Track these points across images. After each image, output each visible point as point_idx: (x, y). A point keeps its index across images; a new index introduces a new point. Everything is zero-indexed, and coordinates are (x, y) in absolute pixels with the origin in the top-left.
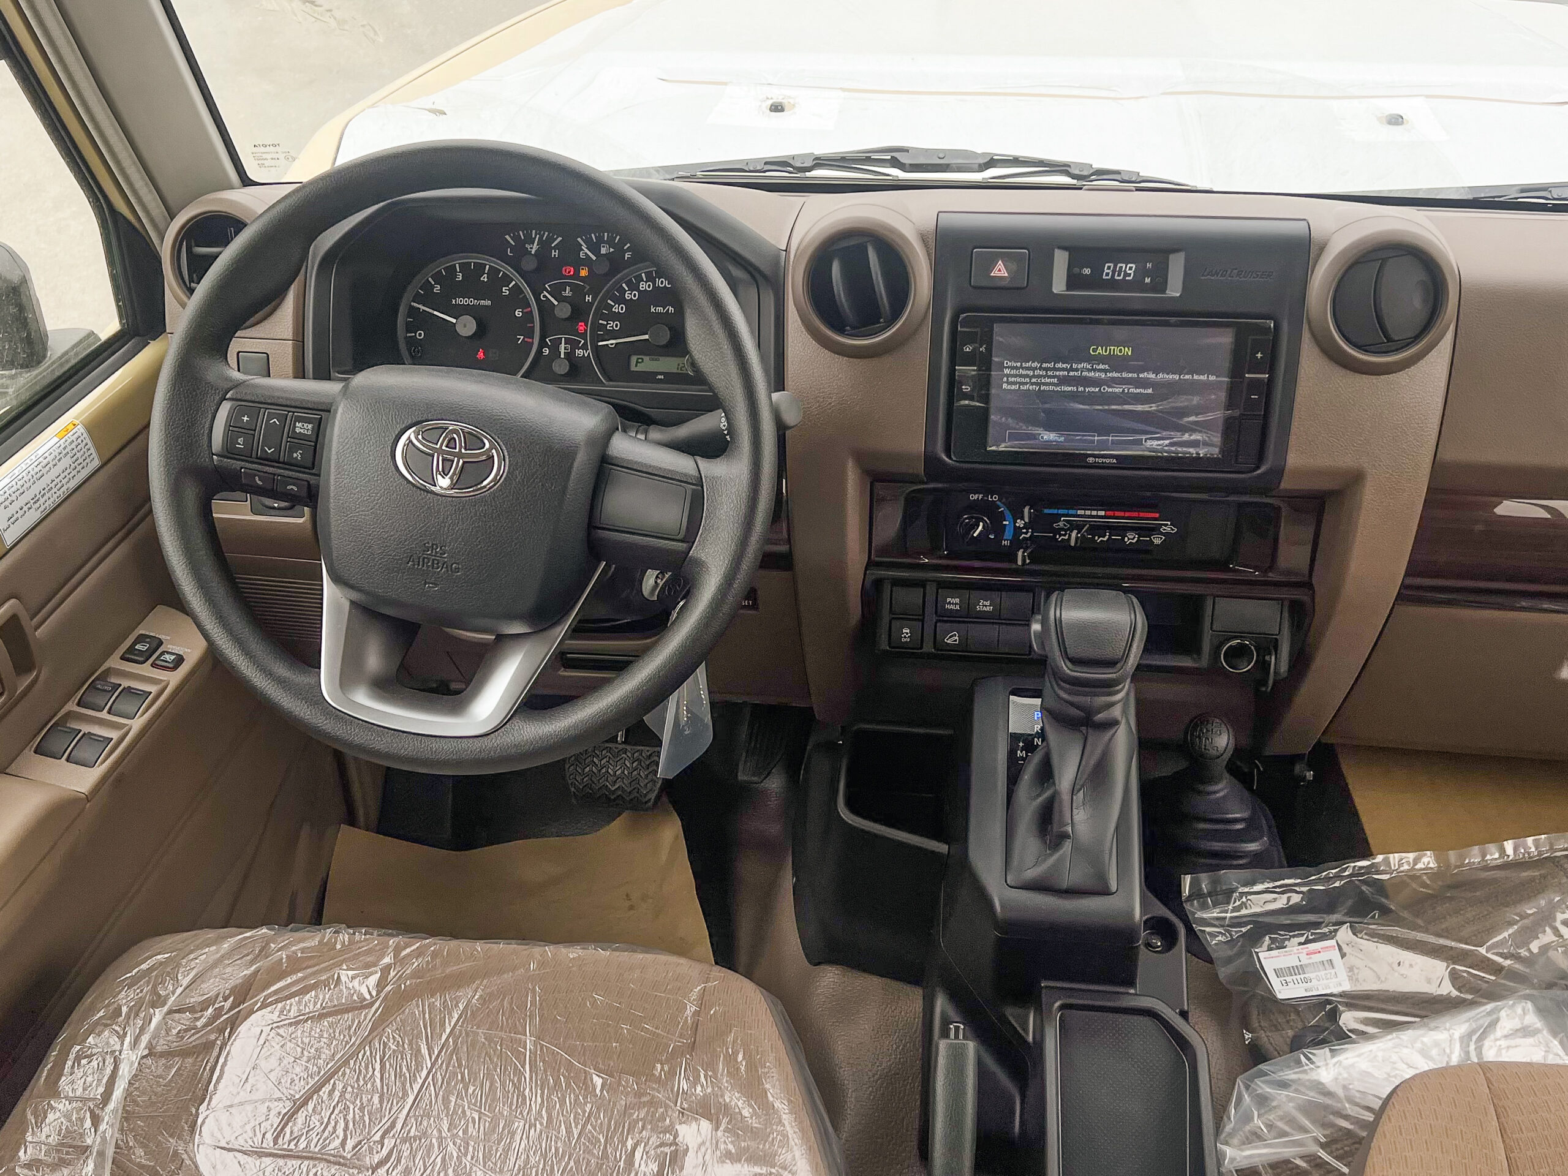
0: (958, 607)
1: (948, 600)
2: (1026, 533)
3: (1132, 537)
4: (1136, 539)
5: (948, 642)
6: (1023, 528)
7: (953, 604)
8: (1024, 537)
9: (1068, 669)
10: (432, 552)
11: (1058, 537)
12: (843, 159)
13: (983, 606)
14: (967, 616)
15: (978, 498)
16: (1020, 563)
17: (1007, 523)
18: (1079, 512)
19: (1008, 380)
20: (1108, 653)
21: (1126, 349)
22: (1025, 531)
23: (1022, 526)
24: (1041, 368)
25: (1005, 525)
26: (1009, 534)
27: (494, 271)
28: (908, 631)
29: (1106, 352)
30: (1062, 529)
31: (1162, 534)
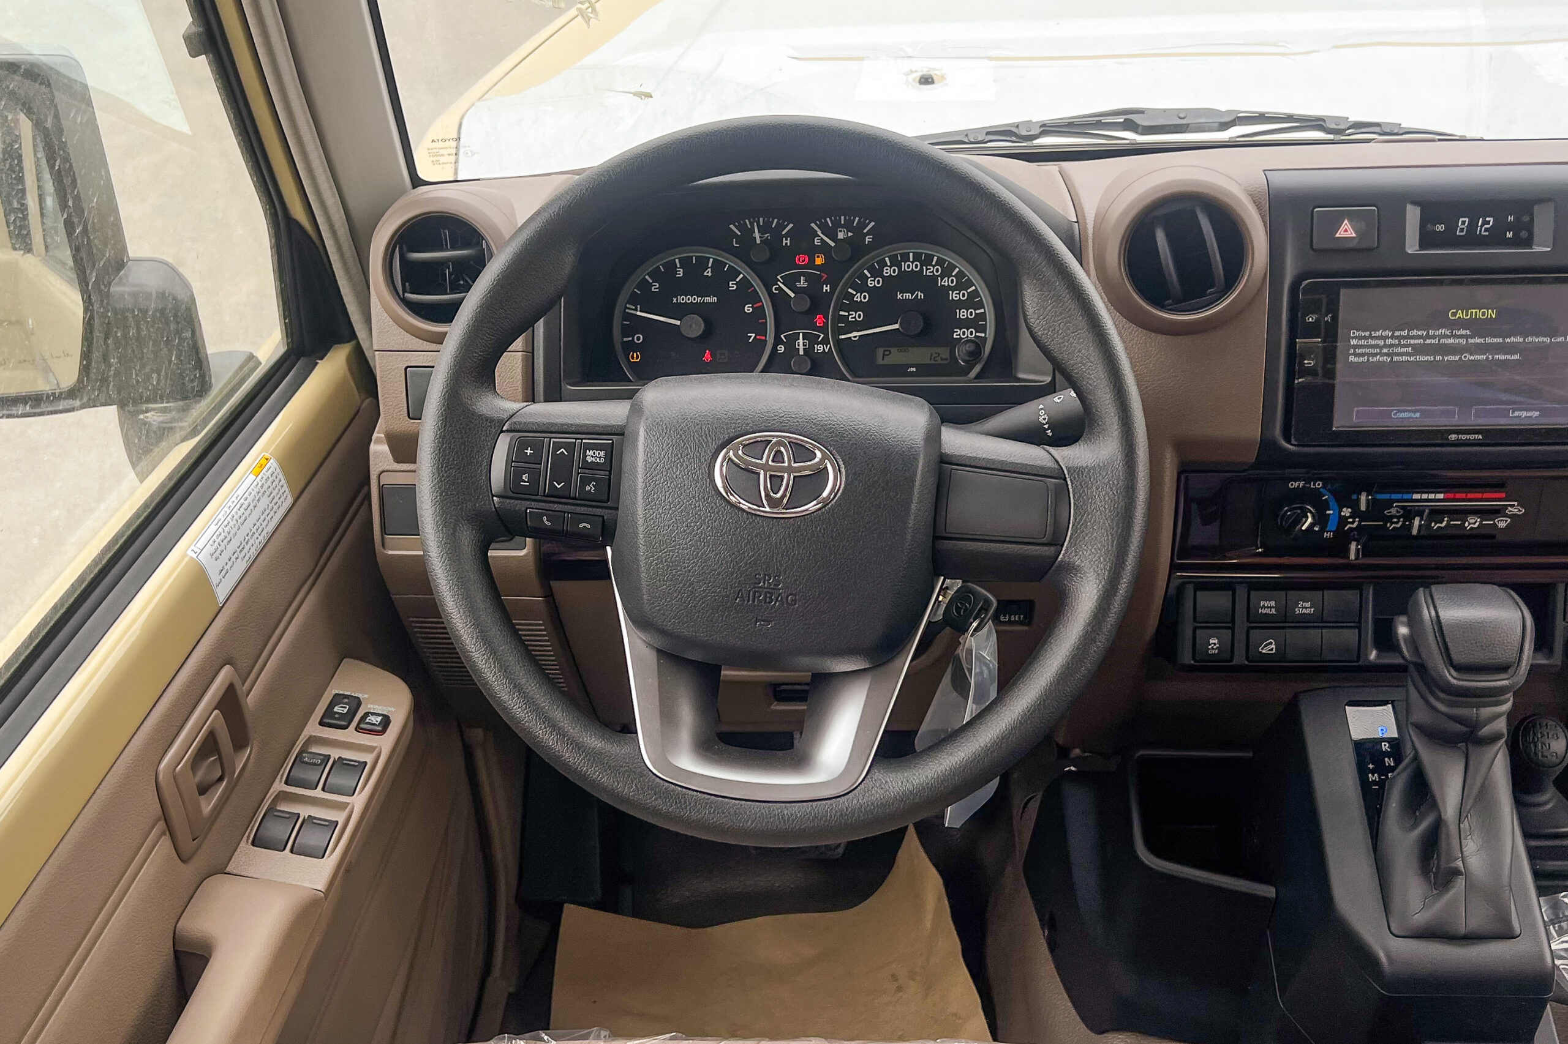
0: (1273, 611)
1: (1262, 603)
2: (1353, 523)
3: (1474, 521)
4: (1478, 523)
5: (1264, 651)
6: (1349, 517)
7: (1268, 607)
8: (1350, 528)
9: (1455, 678)
10: (764, 583)
11: (1388, 525)
12: (1071, 124)
13: (1303, 608)
14: (1284, 620)
15: (1299, 486)
16: (1352, 556)
17: (1331, 512)
18: (1416, 496)
19: (1355, 351)
20: (1502, 657)
21: (1490, 311)
22: (1351, 520)
23: (1348, 515)
24: (1393, 337)
25: (1329, 515)
26: (1332, 525)
27: (718, 265)
28: (1216, 641)
29: (1467, 315)
30: (1395, 517)
31: (1507, 516)
